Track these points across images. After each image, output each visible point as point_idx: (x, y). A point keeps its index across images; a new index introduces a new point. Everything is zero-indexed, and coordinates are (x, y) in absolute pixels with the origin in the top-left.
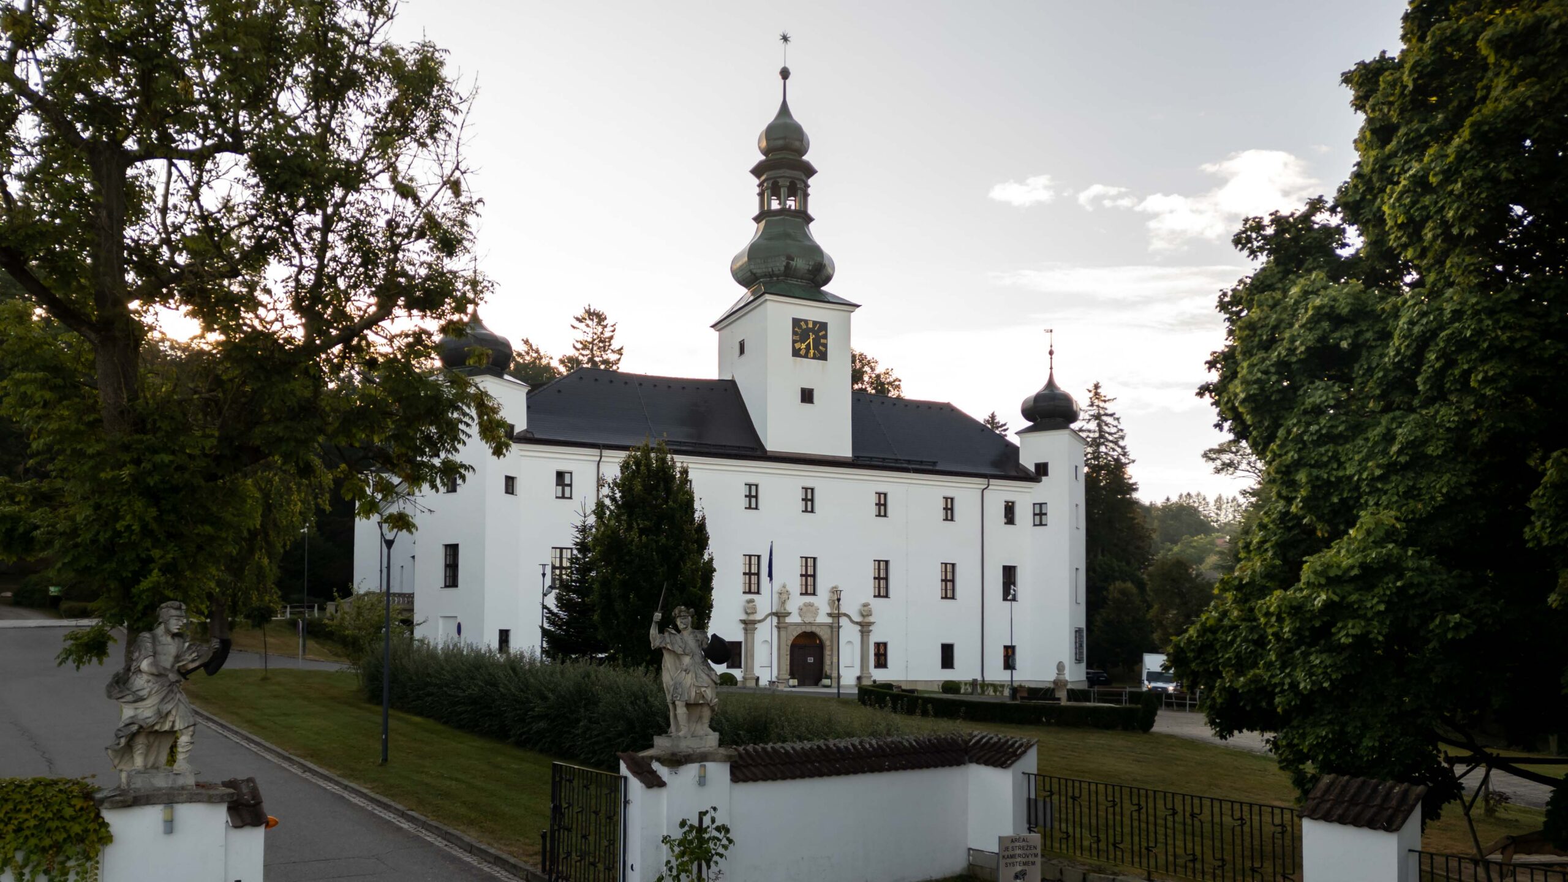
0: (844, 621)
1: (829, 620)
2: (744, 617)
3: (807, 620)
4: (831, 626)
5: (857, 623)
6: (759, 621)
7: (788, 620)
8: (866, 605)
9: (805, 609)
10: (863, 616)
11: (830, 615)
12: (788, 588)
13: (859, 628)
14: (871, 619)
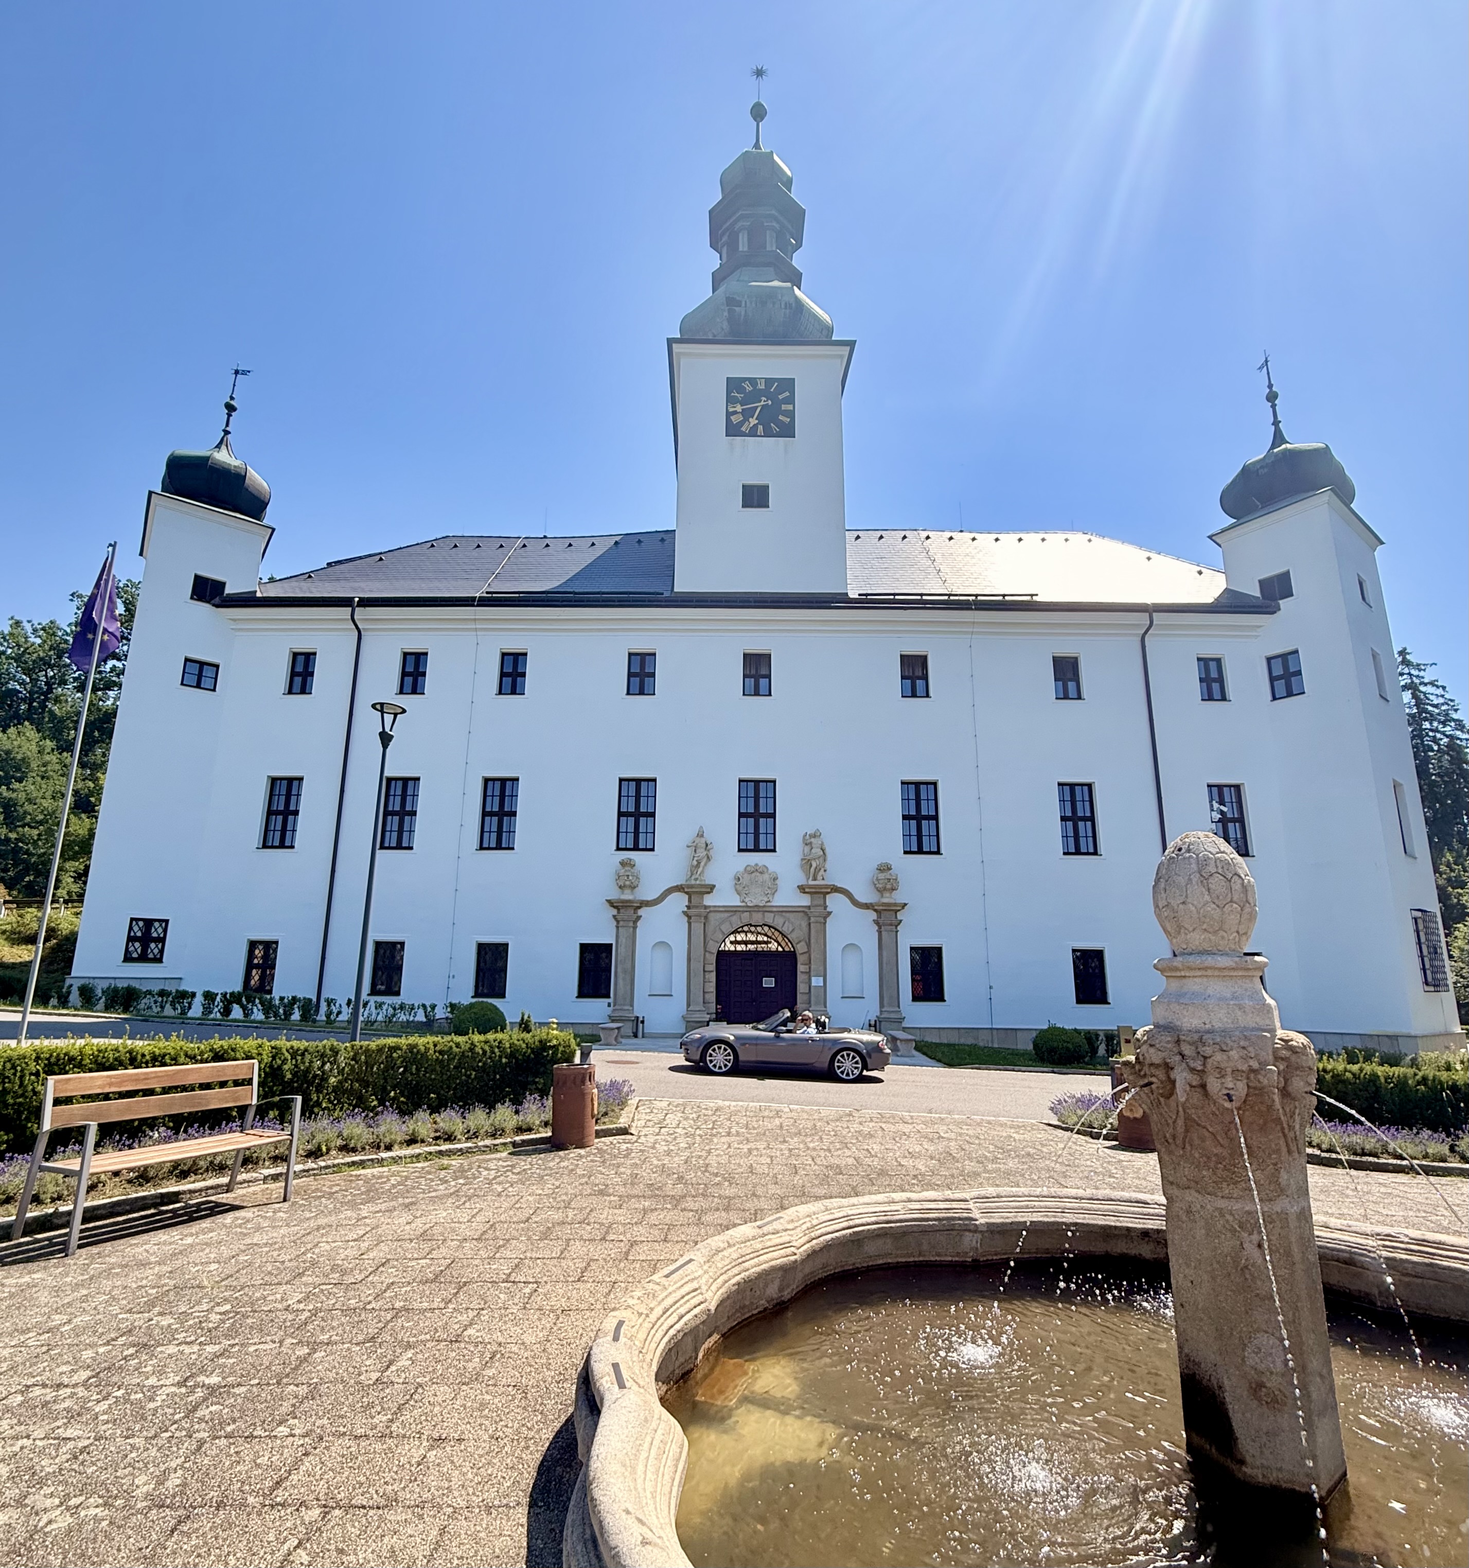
0: (835, 902)
1: (804, 901)
2: (615, 894)
3: (751, 901)
4: (805, 912)
5: (867, 906)
6: (648, 904)
7: (709, 900)
8: (885, 868)
9: (746, 879)
10: (881, 891)
11: (802, 889)
12: (708, 837)
13: (874, 916)
14: (898, 897)
